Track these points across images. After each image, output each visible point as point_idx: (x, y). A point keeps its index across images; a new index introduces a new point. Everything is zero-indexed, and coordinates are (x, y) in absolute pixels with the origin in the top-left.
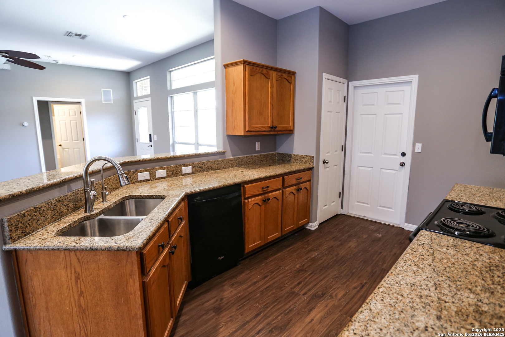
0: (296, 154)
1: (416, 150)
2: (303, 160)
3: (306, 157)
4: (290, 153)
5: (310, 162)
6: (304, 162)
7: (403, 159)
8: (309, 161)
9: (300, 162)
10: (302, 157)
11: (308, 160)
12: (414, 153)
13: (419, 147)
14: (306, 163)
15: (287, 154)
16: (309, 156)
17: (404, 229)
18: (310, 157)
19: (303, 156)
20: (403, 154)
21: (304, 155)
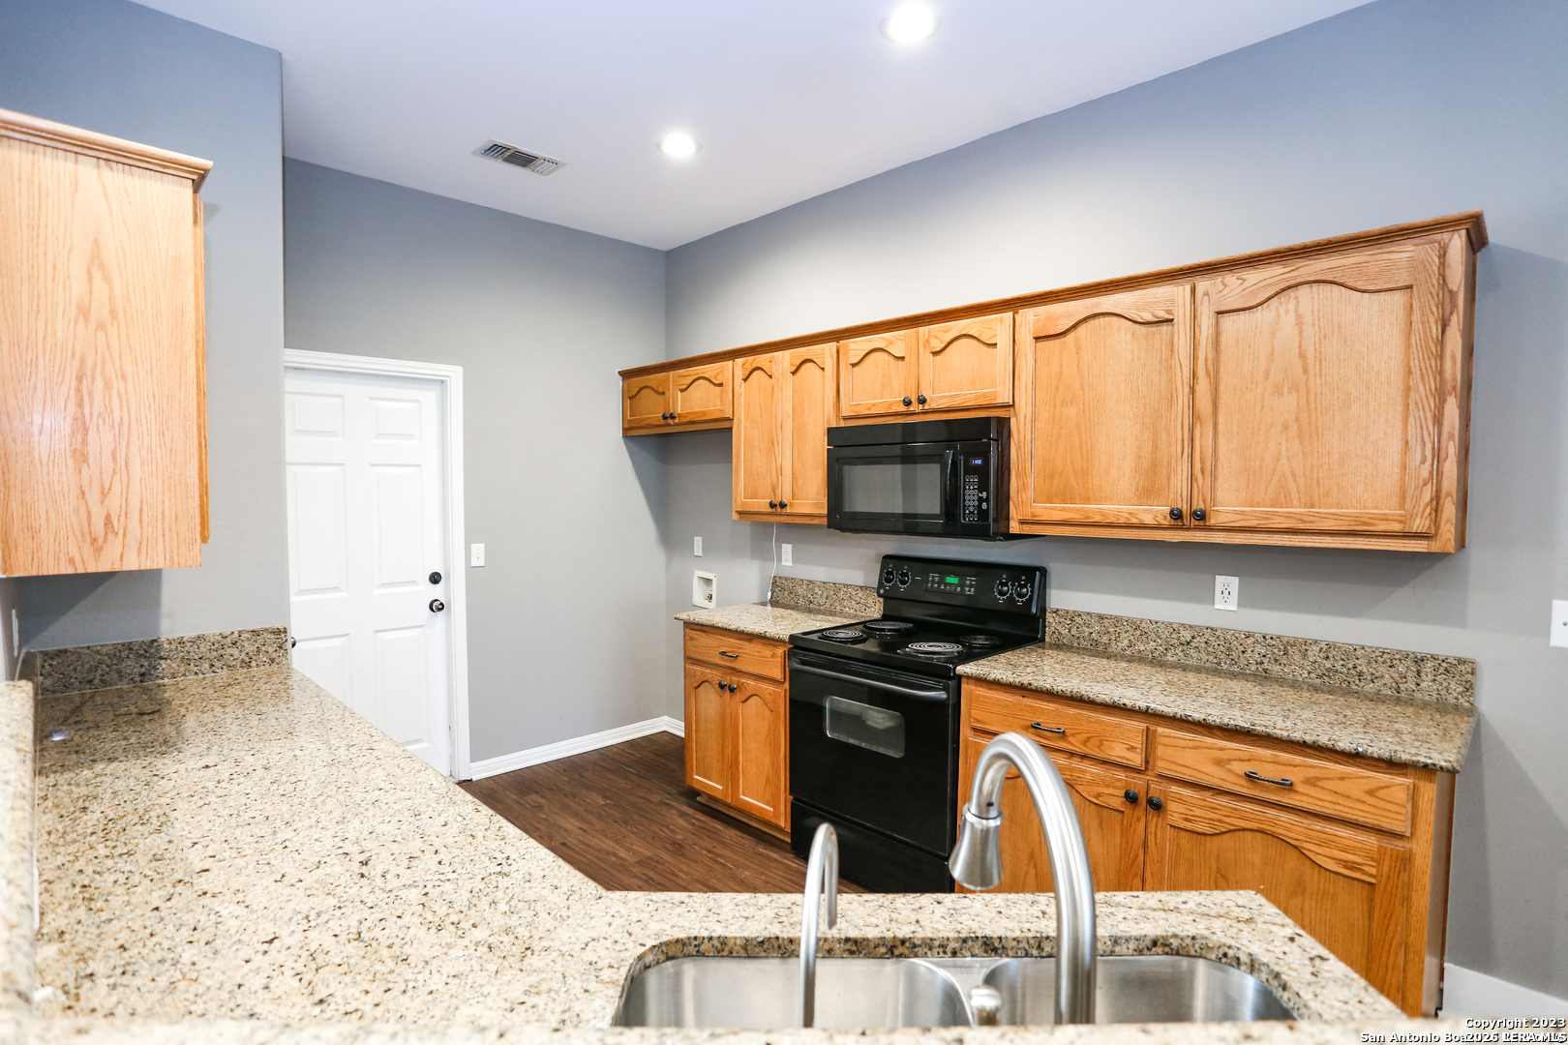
0: (189, 634)
1: (474, 563)
2: (235, 652)
3: (248, 639)
4: (147, 639)
5: (274, 655)
6: (243, 661)
7: (437, 592)
8: (271, 650)
9: (218, 664)
10: (228, 641)
11: (263, 648)
12: (471, 570)
13: (479, 551)
14: (253, 664)
15: (129, 646)
16: (266, 630)
17: (471, 780)
18: (273, 633)
19: (236, 634)
20: (435, 578)
21: (236, 630)
